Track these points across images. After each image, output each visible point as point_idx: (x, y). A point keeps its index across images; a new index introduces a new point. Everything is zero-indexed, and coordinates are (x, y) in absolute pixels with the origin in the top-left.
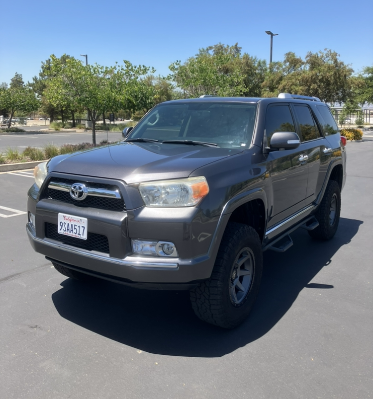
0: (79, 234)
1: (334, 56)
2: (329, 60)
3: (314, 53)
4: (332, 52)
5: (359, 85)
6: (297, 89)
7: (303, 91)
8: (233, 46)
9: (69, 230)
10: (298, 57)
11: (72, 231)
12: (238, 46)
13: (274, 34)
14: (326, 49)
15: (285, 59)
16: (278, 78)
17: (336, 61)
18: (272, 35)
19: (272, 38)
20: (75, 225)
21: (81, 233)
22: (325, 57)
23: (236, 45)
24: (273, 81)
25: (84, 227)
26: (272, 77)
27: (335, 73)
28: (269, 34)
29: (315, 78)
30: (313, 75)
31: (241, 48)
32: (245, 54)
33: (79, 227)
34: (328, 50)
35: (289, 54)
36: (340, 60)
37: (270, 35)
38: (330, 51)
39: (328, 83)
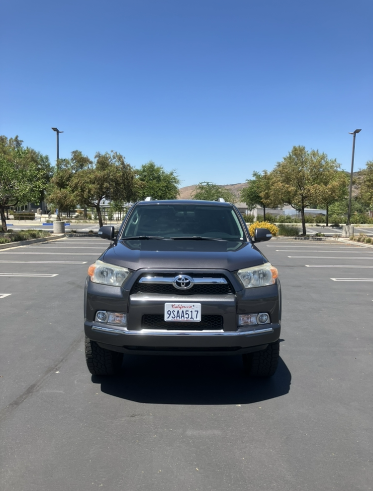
0: (192, 318)
1: (120, 158)
2: (116, 161)
3: (103, 153)
4: (118, 154)
5: (141, 186)
6: (90, 186)
7: (96, 189)
8: (12, 139)
9: (179, 316)
10: (85, 156)
11: (184, 316)
12: (19, 139)
13: (60, 131)
14: (112, 151)
15: (72, 157)
16: (68, 175)
17: (123, 163)
18: (58, 132)
19: (58, 135)
20: (186, 311)
21: (194, 316)
22: (112, 158)
23: (17, 137)
24: (62, 177)
25: (198, 311)
26: (61, 174)
27: (124, 174)
28: (54, 130)
29: (106, 178)
30: (105, 175)
31: (22, 141)
32: (27, 148)
33: (192, 312)
34: (114, 152)
35: (75, 152)
36: (127, 162)
37: (56, 132)
38: (116, 153)
39: (117, 183)
